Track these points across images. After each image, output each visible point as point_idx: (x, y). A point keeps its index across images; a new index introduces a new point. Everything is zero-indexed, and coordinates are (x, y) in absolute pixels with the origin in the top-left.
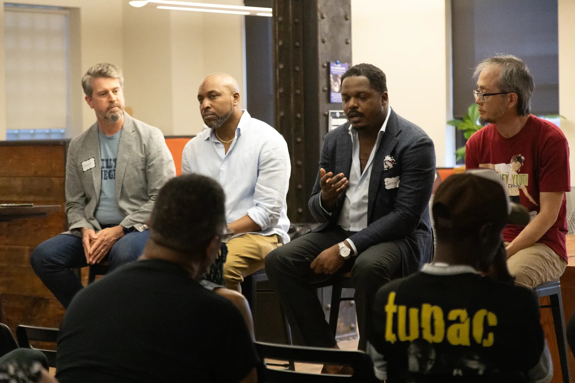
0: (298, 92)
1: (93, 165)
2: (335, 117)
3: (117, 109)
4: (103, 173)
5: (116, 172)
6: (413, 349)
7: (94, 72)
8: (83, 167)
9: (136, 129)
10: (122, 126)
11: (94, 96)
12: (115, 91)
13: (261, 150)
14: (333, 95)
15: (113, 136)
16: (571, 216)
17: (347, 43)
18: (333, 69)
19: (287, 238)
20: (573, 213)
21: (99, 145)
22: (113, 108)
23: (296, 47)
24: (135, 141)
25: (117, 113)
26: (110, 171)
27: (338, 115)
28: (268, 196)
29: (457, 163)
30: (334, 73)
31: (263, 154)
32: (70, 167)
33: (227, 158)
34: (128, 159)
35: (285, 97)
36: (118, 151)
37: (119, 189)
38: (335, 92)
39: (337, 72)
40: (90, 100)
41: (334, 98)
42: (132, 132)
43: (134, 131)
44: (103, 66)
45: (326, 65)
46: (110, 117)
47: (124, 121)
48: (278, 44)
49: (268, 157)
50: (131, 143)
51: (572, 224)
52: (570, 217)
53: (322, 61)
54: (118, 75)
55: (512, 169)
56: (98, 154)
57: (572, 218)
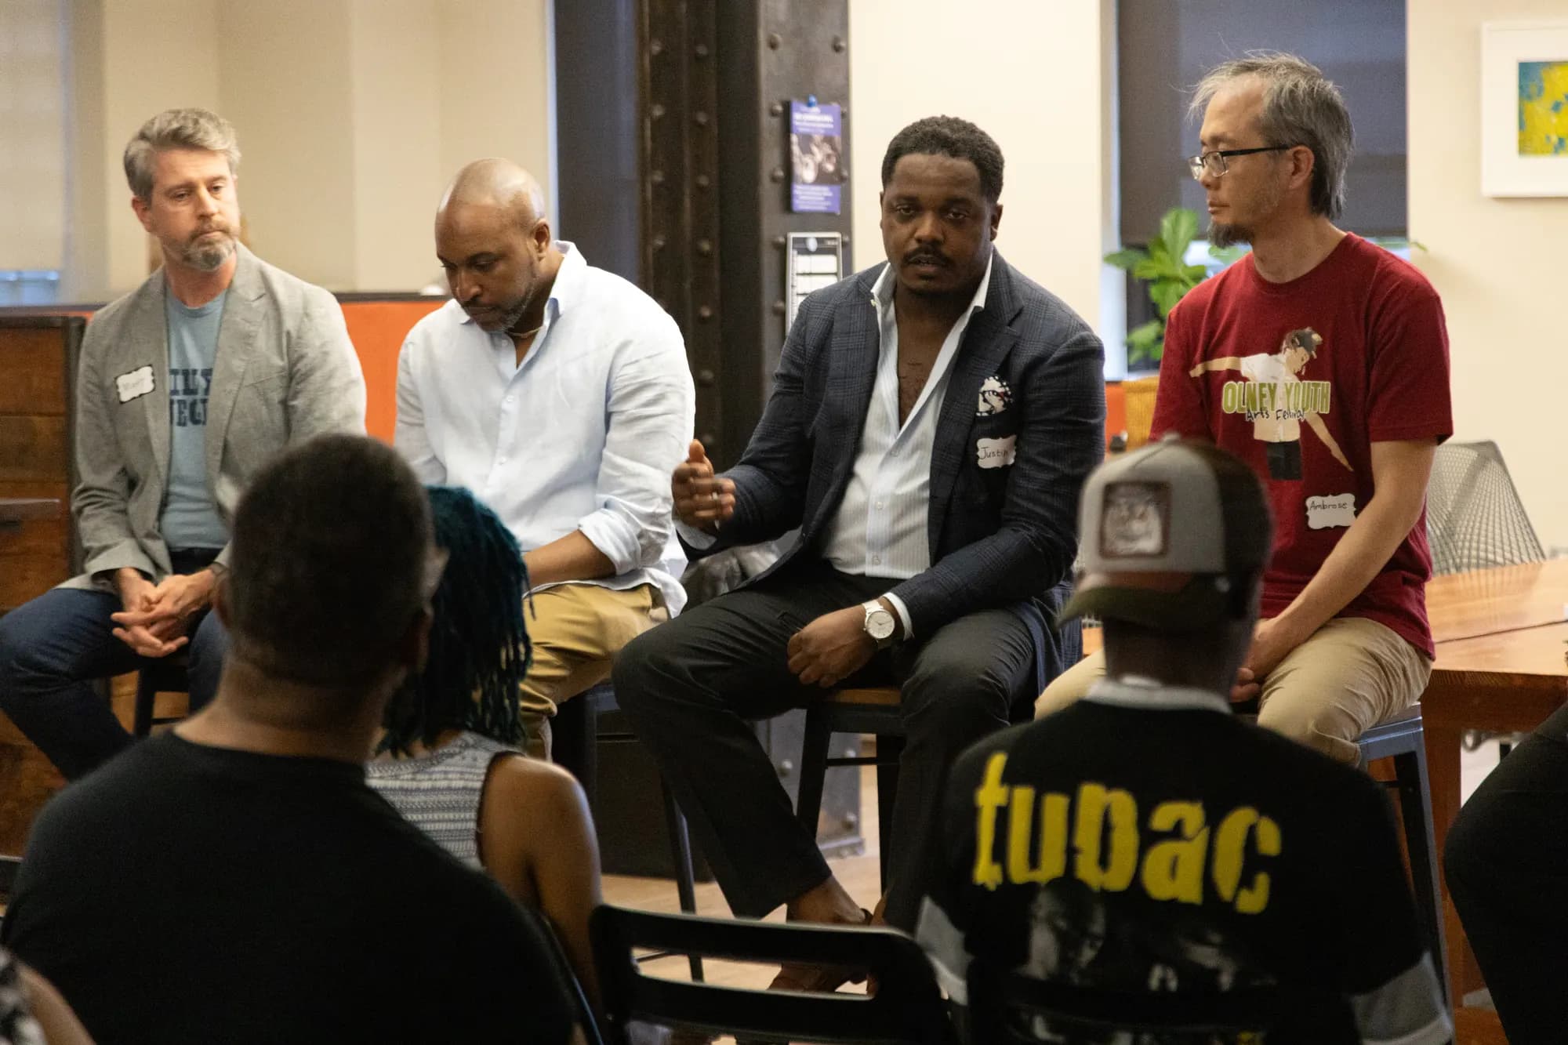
0: (704, 181)
1: (148, 387)
2: (805, 251)
3: (217, 235)
4: (176, 406)
5: (209, 405)
6: (1044, 905)
7: (159, 134)
8: (121, 390)
9: (268, 291)
10: (231, 282)
11: (157, 197)
12: (213, 187)
13: (615, 357)
14: (798, 190)
15: (204, 309)
16: (1444, 524)
17: (837, 49)
18: (799, 121)
19: (678, 595)
20: (1450, 513)
21: (164, 331)
22: (208, 232)
23: (698, 59)
24: (264, 323)
25: (218, 246)
26: (193, 404)
27: (812, 245)
28: (633, 483)
29: (1131, 368)
30: (801, 130)
31: (621, 370)
32: (88, 389)
33: (520, 376)
34: (242, 370)
35: (667, 198)
36: (217, 348)
37: (215, 454)
38: (804, 183)
39: (811, 128)
40: (145, 210)
41: (802, 200)
42: (256, 299)
43: (261, 297)
44: (185, 118)
45: (779, 108)
46: (200, 256)
47: (237, 267)
48: (650, 52)
49: (636, 377)
50: (252, 328)
51: (1446, 544)
52: (1441, 526)
53: (769, 96)
54: (225, 143)
55: (1284, 369)
56: (161, 355)
57: (1445, 528)
